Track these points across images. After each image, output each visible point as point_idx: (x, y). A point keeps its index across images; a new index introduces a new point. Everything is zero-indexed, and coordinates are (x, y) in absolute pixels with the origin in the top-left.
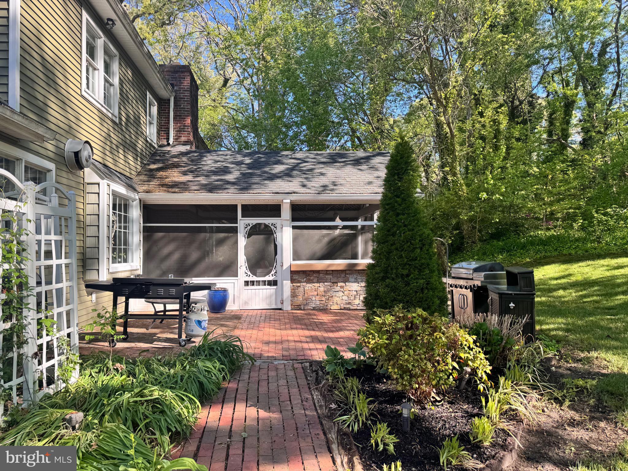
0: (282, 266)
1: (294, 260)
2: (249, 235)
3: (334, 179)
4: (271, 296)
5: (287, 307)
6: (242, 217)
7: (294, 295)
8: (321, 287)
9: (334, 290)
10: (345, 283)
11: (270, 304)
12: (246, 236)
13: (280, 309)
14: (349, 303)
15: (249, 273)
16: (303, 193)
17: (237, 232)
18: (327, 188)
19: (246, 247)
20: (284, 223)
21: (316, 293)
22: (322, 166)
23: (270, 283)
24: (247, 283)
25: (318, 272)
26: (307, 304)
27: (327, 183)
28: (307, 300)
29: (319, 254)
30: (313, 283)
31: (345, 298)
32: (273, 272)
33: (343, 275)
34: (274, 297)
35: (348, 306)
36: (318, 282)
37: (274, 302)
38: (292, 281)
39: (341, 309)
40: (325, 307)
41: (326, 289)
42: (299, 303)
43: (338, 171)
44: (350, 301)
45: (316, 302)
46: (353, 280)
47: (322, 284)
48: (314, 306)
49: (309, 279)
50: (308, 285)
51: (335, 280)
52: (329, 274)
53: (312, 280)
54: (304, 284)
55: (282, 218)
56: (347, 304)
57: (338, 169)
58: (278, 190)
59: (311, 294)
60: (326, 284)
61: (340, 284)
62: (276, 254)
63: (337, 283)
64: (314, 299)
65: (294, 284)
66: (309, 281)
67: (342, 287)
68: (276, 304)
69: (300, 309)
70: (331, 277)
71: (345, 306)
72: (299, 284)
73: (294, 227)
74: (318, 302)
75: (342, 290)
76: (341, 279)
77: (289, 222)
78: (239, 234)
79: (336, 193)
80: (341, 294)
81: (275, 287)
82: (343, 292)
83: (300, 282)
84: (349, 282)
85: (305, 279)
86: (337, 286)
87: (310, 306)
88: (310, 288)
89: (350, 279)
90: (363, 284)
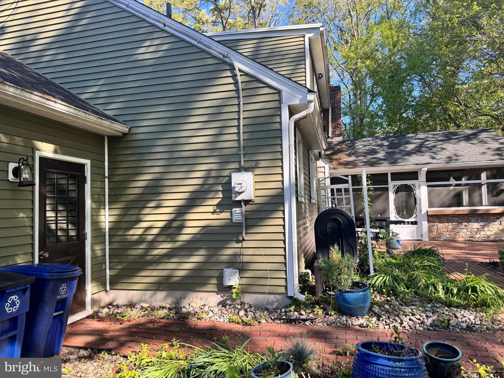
0: (421, 212)
1: (429, 207)
2: (397, 192)
3: (455, 152)
4: (413, 232)
5: (426, 238)
6: (391, 180)
7: (430, 231)
8: (450, 226)
9: (460, 228)
10: (468, 223)
11: (413, 237)
12: (395, 193)
13: (420, 240)
14: (472, 237)
15: (397, 216)
16: (436, 163)
17: (388, 191)
18: (452, 159)
19: (395, 200)
20: (421, 183)
21: (446, 230)
22: (442, 143)
23: (412, 223)
25: (447, 215)
26: (440, 237)
27: (451, 155)
28: (440, 235)
29: (447, 204)
30: (444, 223)
31: (468, 233)
32: (414, 216)
33: (467, 218)
34: (415, 232)
35: (471, 239)
36: (447, 222)
37: (416, 235)
38: (429, 222)
39: (466, 241)
40: (453, 239)
41: (453, 227)
42: (434, 236)
43: (455, 146)
44: (473, 235)
45: (447, 235)
46: (474, 221)
47: (451, 223)
48: (445, 238)
49: (441, 220)
50: (440, 224)
51: (461, 221)
52: (456, 217)
53: (443, 221)
54: (437, 224)
55: (419, 180)
56: (470, 237)
57: (454, 144)
58: (417, 162)
59: (442, 230)
60: (453, 223)
61: (464, 224)
62: (416, 204)
63: (462, 223)
64: (445, 233)
65: (430, 224)
66: (441, 222)
67: (466, 226)
68: (417, 237)
69: (435, 240)
70: (457, 219)
71: (469, 239)
72: (433, 224)
73: (428, 186)
74: (448, 236)
75: (466, 227)
76: (465, 221)
77: (425, 183)
78: (389, 192)
79: (461, 162)
80: (465, 230)
81: (416, 226)
82: (466, 229)
83: (434, 222)
84: (471, 222)
85: (438, 220)
86: (462, 225)
87: (443, 239)
88: (442, 226)
89: (472, 220)
90: (482, 224)
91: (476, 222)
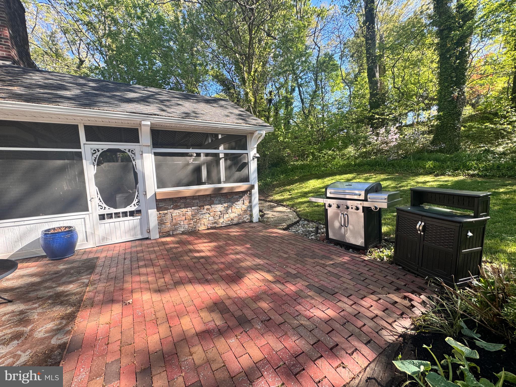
0: (146, 194)
1: (158, 187)
2: (100, 162)
4: (135, 228)
5: (155, 235)
6: (87, 141)
7: (161, 223)
8: (189, 212)
9: (201, 213)
10: (210, 205)
11: (135, 235)
12: (96, 163)
13: (147, 239)
15: (104, 205)
16: (165, 116)
18: (190, 115)
19: (96, 176)
20: (144, 149)
21: (184, 218)
23: (132, 214)
24: (102, 217)
25: (185, 198)
26: (176, 230)
27: (188, 112)
28: (175, 225)
29: (185, 181)
30: (181, 208)
31: (211, 218)
32: (135, 202)
33: (208, 199)
34: (138, 228)
36: (186, 207)
37: (139, 232)
38: (159, 209)
39: (208, 229)
40: (194, 229)
41: (193, 213)
42: (167, 229)
43: (194, 105)
44: (216, 221)
45: (184, 226)
46: (217, 202)
47: (190, 208)
48: (182, 230)
49: (177, 205)
50: (176, 211)
51: (201, 204)
52: (196, 199)
54: (171, 211)
55: (141, 144)
56: (213, 223)
58: (134, 111)
59: (179, 219)
60: (193, 208)
61: (206, 207)
62: (137, 182)
63: (203, 206)
64: (182, 223)
65: (161, 212)
66: (176, 208)
67: (208, 209)
68: (142, 234)
70: (198, 201)
71: (211, 225)
72: (166, 212)
74: (187, 225)
75: (208, 212)
76: (207, 203)
77: (150, 148)
78: (84, 161)
80: (208, 215)
81: (139, 217)
83: (167, 209)
84: (214, 204)
85: (172, 206)
86: (204, 209)
87: (179, 231)
88: (178, 214)
89: (215, 202)
90: (226, 205)
91: (219, 204)
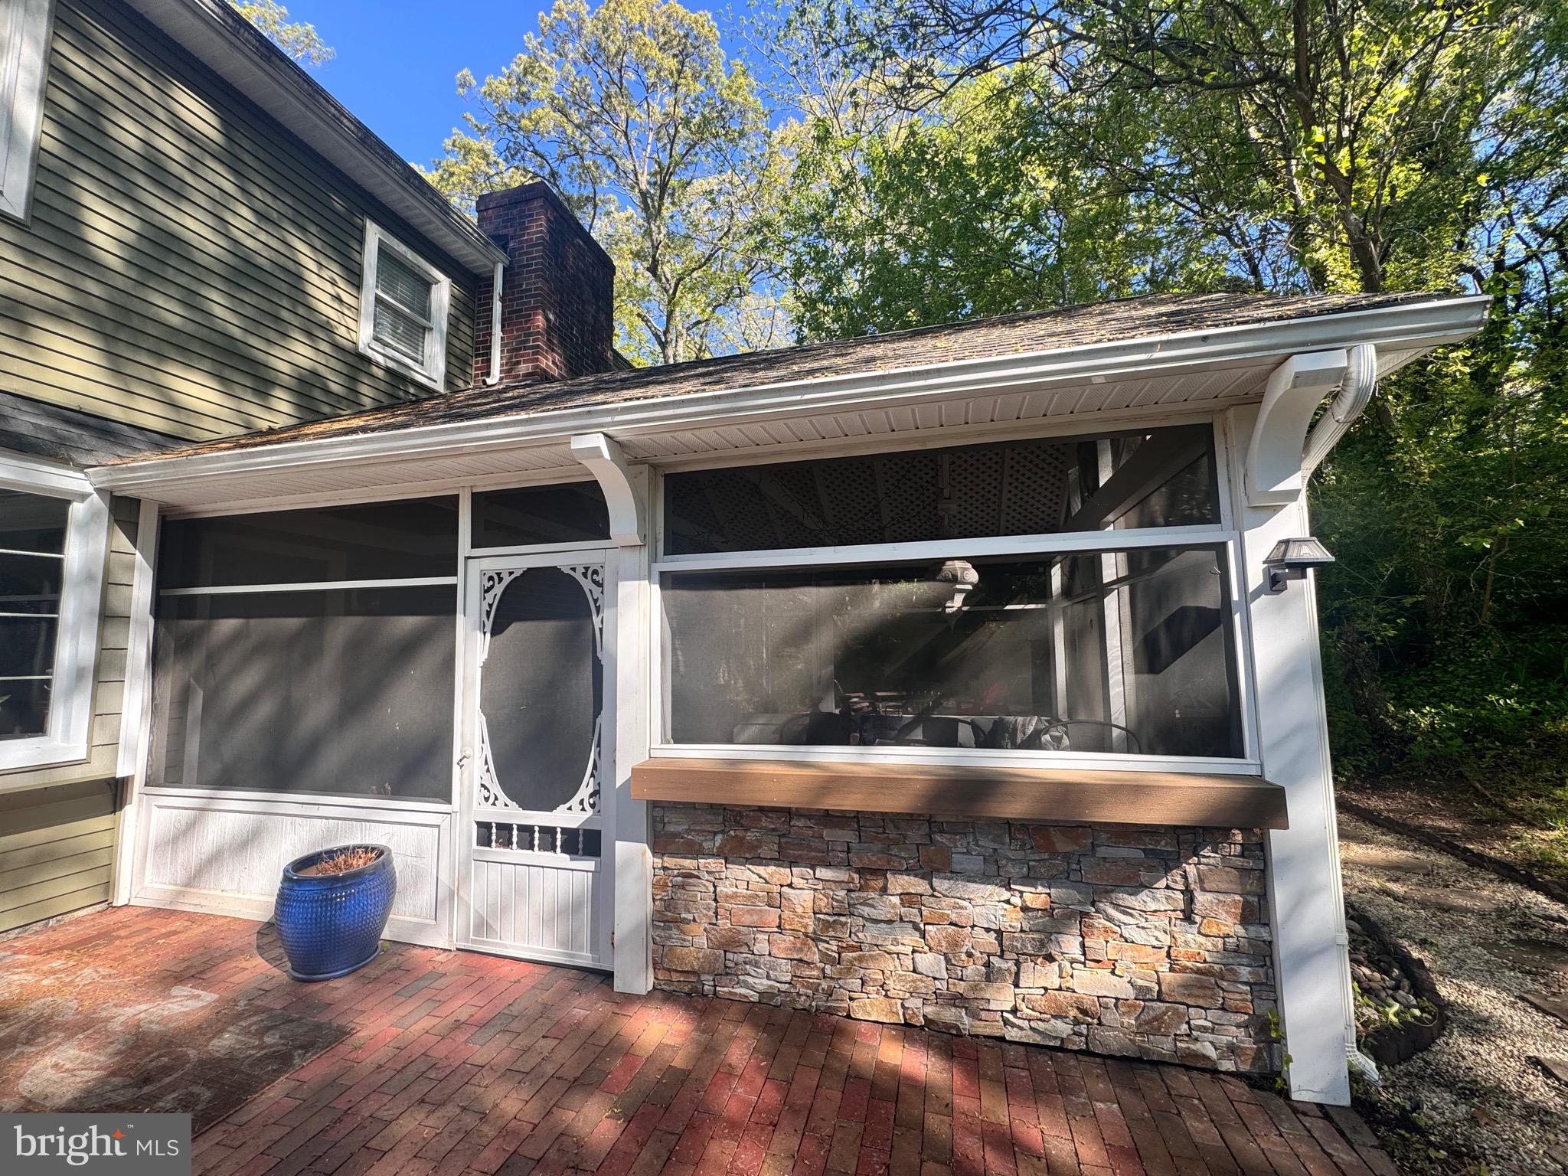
0: (615, 766)
1: (668, 738)
2: (500, 621)
5: (633, 977)
6: (474, 545)
7: (667, 915)
8: (801, 889)
9: (866, 911)
10: (928, 877)
12: (488, 628)
14: (957, 1000)
15: (496, 789)
17: (454, 612)
20: (626, 561)
21: (773, 916)
23: (573, 843)
24: (489, 834)
26: (727, 973)
28: (730, 951)
30: (759, 861)
31: (929, 962)
32: (584, 792)
33: (915, 835)
35: (949, 1015)
36: (785, 858)
37: (586, 934)
38: (660, 842)
39: (910, 1026)
40: (819, 1002)
41: (823, 903)
42: (689, 958)
44: (961, 988)
45: (774, 963)
46: (976, 864)
47: (806, 872)
48: (762, 984)
49: (740, 840)
50: (735, 872)
51: (872, 859)
53: (753, 847)
54: (714, 864)
55: (615, 539)
56: (941, 1000)
59: (748, 919)
60: (823, 873)
61: (900, 883)
62: (598, 708)
63: (880, 872)
64: (762, 947)
65: (669, 861)
66: (739, 853)
67: (908, 899)
68: (594, 946)
69: (694, 994)
70: (849, 841)
71: (933, 1012)
72: (689, 863)
73: (671, 582)
74: (785, 966)
75: (913, 914)
76: (902, 856)
77: (643, 557)
78: (460, 618)
80: (911, 939)
81: (590, 864)
82: (916, 927)
83: (697, 852)
84: (954, 874)
85: (719, 838)
86: (884, 890)
87: (747, 985)
88: (742, 890)
89: (959, 861)
90: (1035, 896)
91: (985, 879)
